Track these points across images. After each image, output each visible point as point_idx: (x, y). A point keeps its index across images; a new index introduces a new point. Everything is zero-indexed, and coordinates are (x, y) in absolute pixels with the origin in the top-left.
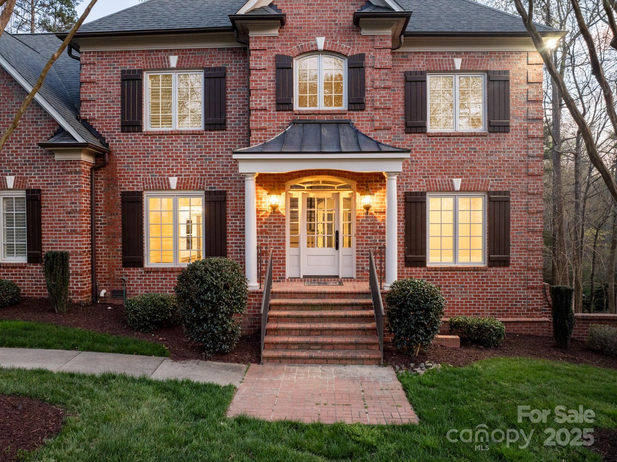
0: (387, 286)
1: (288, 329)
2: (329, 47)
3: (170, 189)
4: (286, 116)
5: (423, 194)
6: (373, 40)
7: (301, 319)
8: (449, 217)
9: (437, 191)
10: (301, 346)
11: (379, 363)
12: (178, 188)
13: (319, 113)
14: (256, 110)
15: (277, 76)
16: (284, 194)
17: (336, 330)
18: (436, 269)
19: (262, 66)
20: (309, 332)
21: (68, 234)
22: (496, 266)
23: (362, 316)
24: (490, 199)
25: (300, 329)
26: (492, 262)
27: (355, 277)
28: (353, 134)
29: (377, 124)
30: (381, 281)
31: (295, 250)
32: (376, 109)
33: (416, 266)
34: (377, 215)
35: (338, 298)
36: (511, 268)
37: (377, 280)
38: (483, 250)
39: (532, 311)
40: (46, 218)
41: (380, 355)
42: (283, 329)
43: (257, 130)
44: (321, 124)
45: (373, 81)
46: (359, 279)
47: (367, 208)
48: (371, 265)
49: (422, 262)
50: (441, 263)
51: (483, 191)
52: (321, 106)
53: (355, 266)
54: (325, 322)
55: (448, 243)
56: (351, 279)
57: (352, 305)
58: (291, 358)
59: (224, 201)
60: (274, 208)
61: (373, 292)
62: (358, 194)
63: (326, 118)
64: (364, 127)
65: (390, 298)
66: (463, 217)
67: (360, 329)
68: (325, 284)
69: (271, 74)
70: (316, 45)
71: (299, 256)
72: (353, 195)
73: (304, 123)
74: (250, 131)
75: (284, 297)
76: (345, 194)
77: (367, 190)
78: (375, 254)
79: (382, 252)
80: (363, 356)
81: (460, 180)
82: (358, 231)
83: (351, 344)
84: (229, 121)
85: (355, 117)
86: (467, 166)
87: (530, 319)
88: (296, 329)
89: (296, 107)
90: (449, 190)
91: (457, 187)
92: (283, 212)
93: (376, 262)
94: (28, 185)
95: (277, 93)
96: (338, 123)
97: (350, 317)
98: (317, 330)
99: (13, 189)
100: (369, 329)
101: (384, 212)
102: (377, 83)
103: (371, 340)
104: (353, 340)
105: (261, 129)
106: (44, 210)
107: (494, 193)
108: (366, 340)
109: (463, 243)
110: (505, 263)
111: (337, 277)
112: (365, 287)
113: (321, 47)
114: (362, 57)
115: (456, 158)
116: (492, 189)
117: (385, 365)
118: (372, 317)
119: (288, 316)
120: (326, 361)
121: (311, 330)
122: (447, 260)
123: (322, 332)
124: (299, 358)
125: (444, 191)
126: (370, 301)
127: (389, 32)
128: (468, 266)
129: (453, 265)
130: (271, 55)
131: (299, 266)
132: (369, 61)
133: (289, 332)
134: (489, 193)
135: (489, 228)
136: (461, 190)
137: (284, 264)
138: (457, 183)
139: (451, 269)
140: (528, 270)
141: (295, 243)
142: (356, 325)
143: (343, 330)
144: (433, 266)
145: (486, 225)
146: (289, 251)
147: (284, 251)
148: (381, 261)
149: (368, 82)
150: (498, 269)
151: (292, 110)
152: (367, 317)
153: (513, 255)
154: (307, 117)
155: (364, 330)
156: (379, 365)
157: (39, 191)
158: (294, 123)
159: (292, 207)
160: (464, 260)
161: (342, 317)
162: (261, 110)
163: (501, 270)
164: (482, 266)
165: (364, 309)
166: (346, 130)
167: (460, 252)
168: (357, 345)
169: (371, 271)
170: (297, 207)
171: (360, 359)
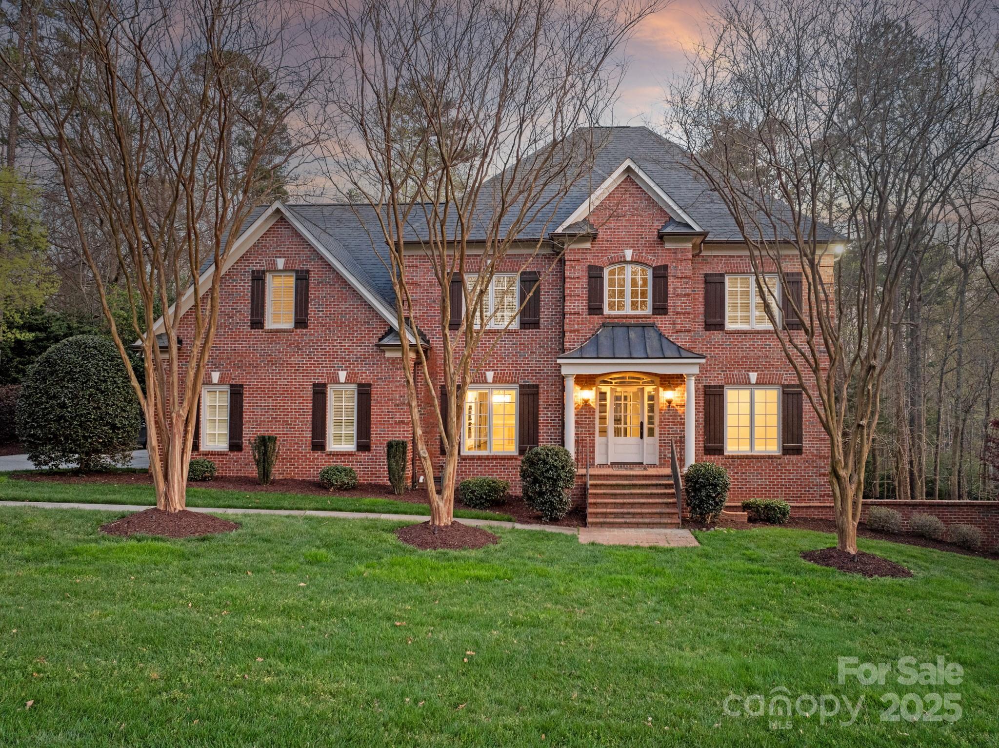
0: (685, 470)
1: (605, 503)
2: (636, 258)
3: (486, 382)
4: (597, 320)
5: (722, 387)
6: (675, 253)
7: (615, 496)
8: (746, 408)
9: (734, 384)
10: (616, 515)
11: (677, 526)
12: (494, 382)
13: (626, 317)
14: (570, 314)
15: (590, 284)
16: (594, 388)
17: (644, 504)
18: (733, 457)
19: (576, 275)
20: (623, 505)
21: (396, 424)
22: (790, 454)
23: (665, 494)
24: (784, 392)
25: (615, 503)
26: (786, 451)
27: (658, 463)
28: (657, 338)
29: (678, 327)
30: (681, 468)
31: (603, 439)
32: (677, 313)
33: (714, 455)
34: (678, 408)
35: (644, 480)
36: (803, 456)
37: (678, 466)
38: (778, 439)
39: (824, 496)
40: (375, 410)
41: (680, 521)
42: (601, 503)
43: (571, 332)
44: (628, 326)
45: (674, 288)
46: (661, 465)
47: (669, 402)
48: (672, 453)
49: (720, 451)
50: (738, 451)
51: (778, 384)
52: (628, 311)
53: (658, 454)
54: (634, 498)
55: (746, 432)
56: (654, 466)
57: (656, 485)
58: (610, 523)
59: (537, 394)
60: (586, 402)
61: (675, 475)
62: (661, 389)
63: (632, 321)
64: (667, 330)
65: (687, 478)
66: (759, 408)
67: (663, 503)
68: (631, 469)
69: (584, 282)
70: (624, 256)
71: (607, 445)
72: (657, 390)
73: (614, 326)
74: (564, 332)
75: (599, 479)
76: (649, 389)
77: (670, 386)
78: (676, 443)
79: (682, 441)
80: (666, 521)
81: (756, 374)
82: (661, 422)
83: (656, 513)
84: (542, 321)
85: (659, 320)
86: (763, 361)
87: (822, 505)
88: (612, 503)
89: (606, 311)
90: (745, 383)
91: (753, 380)
92: (593, 405)
93: (677, 450)
94: (360, 380)
95: (590, 299)
96: (644, 326)
97: (655, 494)
98: (629, 504)
99: (345, 383)
100: (670, 503)
101: (684, 406)
102: (679, 291)
103: (672, 511)
104: (658, 510)
105: (574, 331)
106: (373, 403)
107: (788, 386)
108: (668, 510)
109: (759, 432)
110: (798, 451)
111: (642, 463)
112: (668, 471)
113: (629, 258)
114: (665, 267)
115: (752, 354)
116: (786, 383)
117: (683, 528)
118: (673, 494)
119: (604, 494)
120: (638, 525)
121: (624, 504)
122: (744, 449)
123: (632, 505)
124: (616, 523)
125: (740, 384)
126: (672, 482)
127: (690, 245)
128: (764, 454)
129: (750, 454)
130: (585, 266)
131: (607, 454)
132: (671, 271)
133: (606, 505)
134: (783, 386)
135: (784, 418)
136: (757, 384)
137: (593, 452)
138: (753, 377)
139: (747, 457)
140: (820, 458)
141: (603, 432)
142: (661, 501)
143: (649, 503)
144: (731, 454)
145: (781, 416)
146: (599, 440)
147: (594, 440)
148: (681, 449)
149: (671, 289)
150: (792, 457)
151: (602, 314)
152: (669, 494)
153: (806, 444)
154: (616, 321)
155: (666, 504)
156: (678, 528)
157: (370, 385)
158: (604, 325)
159: (600, 400)
160: (760, 448)
161: (648, 494)
162: (574, 314)
163: (794, 458)
164: (777, 454)
165: (666, 488)
166: (651, 334)
167: (756, 442)
168: (661, 514)
169: (673, 458)
170: (605, 400)
171: (664, 524)
